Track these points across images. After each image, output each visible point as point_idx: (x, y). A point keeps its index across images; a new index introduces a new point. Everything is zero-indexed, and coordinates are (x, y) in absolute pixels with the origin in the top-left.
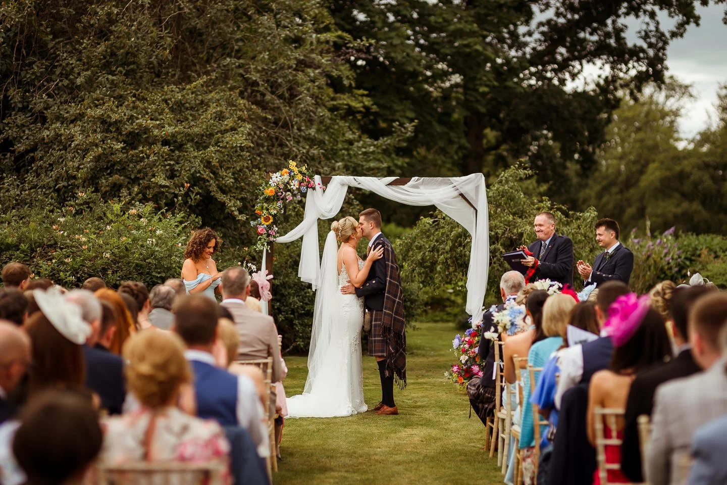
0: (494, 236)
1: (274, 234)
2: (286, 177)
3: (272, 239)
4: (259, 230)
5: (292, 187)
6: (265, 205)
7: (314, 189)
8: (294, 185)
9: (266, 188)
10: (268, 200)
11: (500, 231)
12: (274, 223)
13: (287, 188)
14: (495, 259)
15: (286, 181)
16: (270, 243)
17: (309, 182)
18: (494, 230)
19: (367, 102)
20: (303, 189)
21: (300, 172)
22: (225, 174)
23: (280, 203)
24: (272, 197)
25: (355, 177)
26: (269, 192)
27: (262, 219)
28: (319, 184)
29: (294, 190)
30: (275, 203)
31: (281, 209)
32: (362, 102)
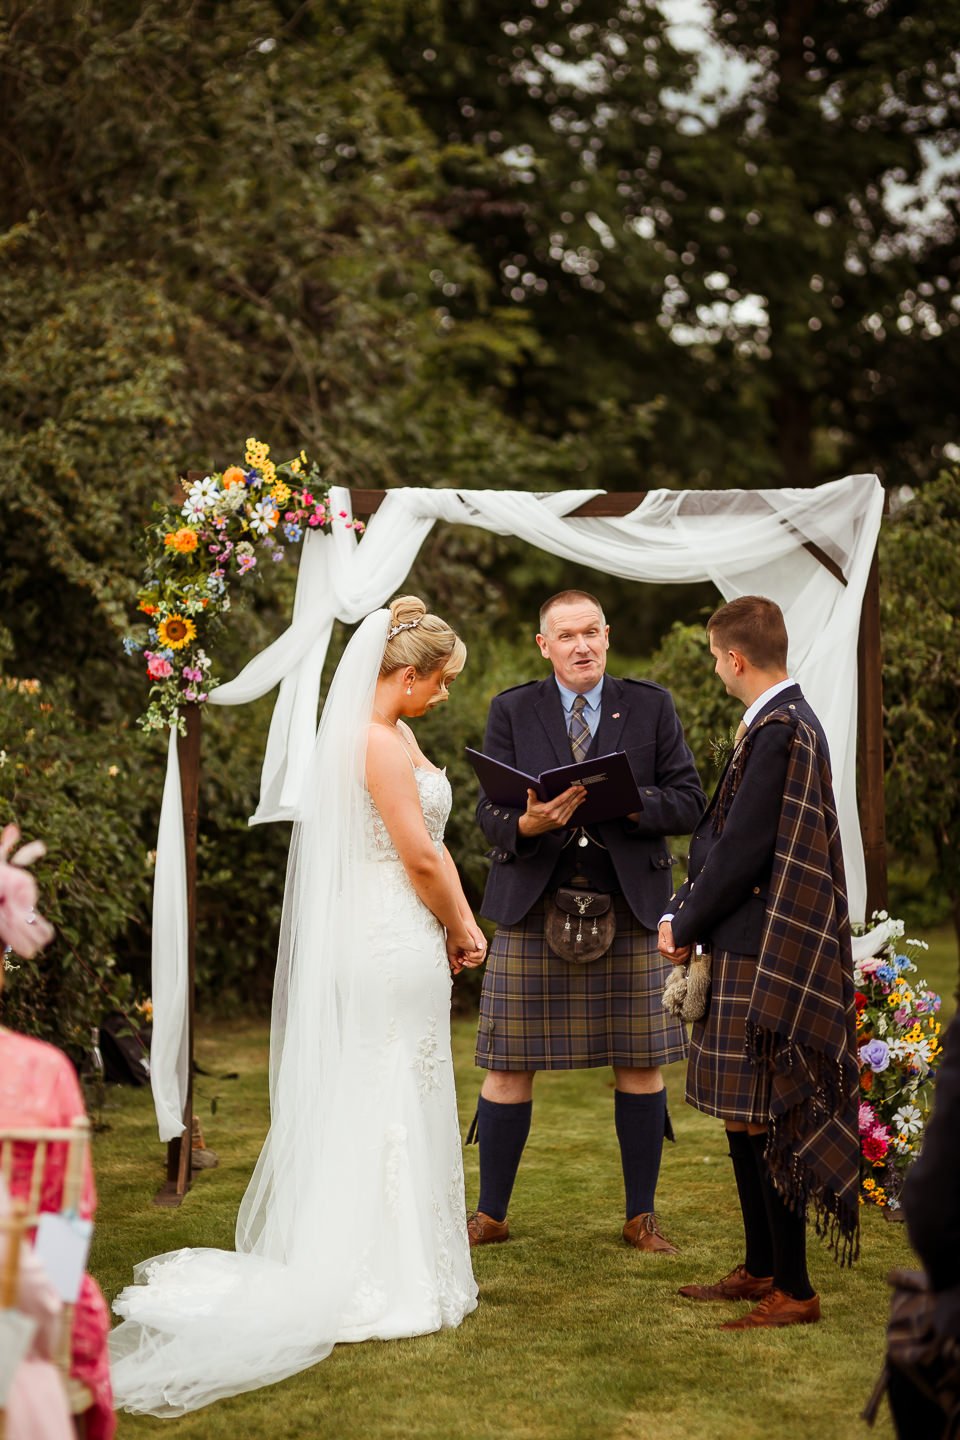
0: (897, 677)
1: (199, 678)
2: (235, 494)
3: (192, 694)
4: (152, 666)
5: (254, 525)
6: (171, 585)
7: (327, 529)
8: (263, 518)
9: (170, 529)
10: (180, 567)
11: (915, 664)
12: (200, 642)
13: (237, 528)
14: (901, 747)
15: (235, 505)
16: (189, 709)
17: (311, 508)
18: (897, 661)
19: (529, 340)
20: (292, 530)
21: (283, 477)
22: (94, 499)
23: (215, 579)
24: (190, 560)
25: (463, 493)
26: (180, 540)
27: (162, 632)
28: (343, 515)
29: (261, 536)
30: (201, 577)
31: (222, 597)
32: (513, 339)
